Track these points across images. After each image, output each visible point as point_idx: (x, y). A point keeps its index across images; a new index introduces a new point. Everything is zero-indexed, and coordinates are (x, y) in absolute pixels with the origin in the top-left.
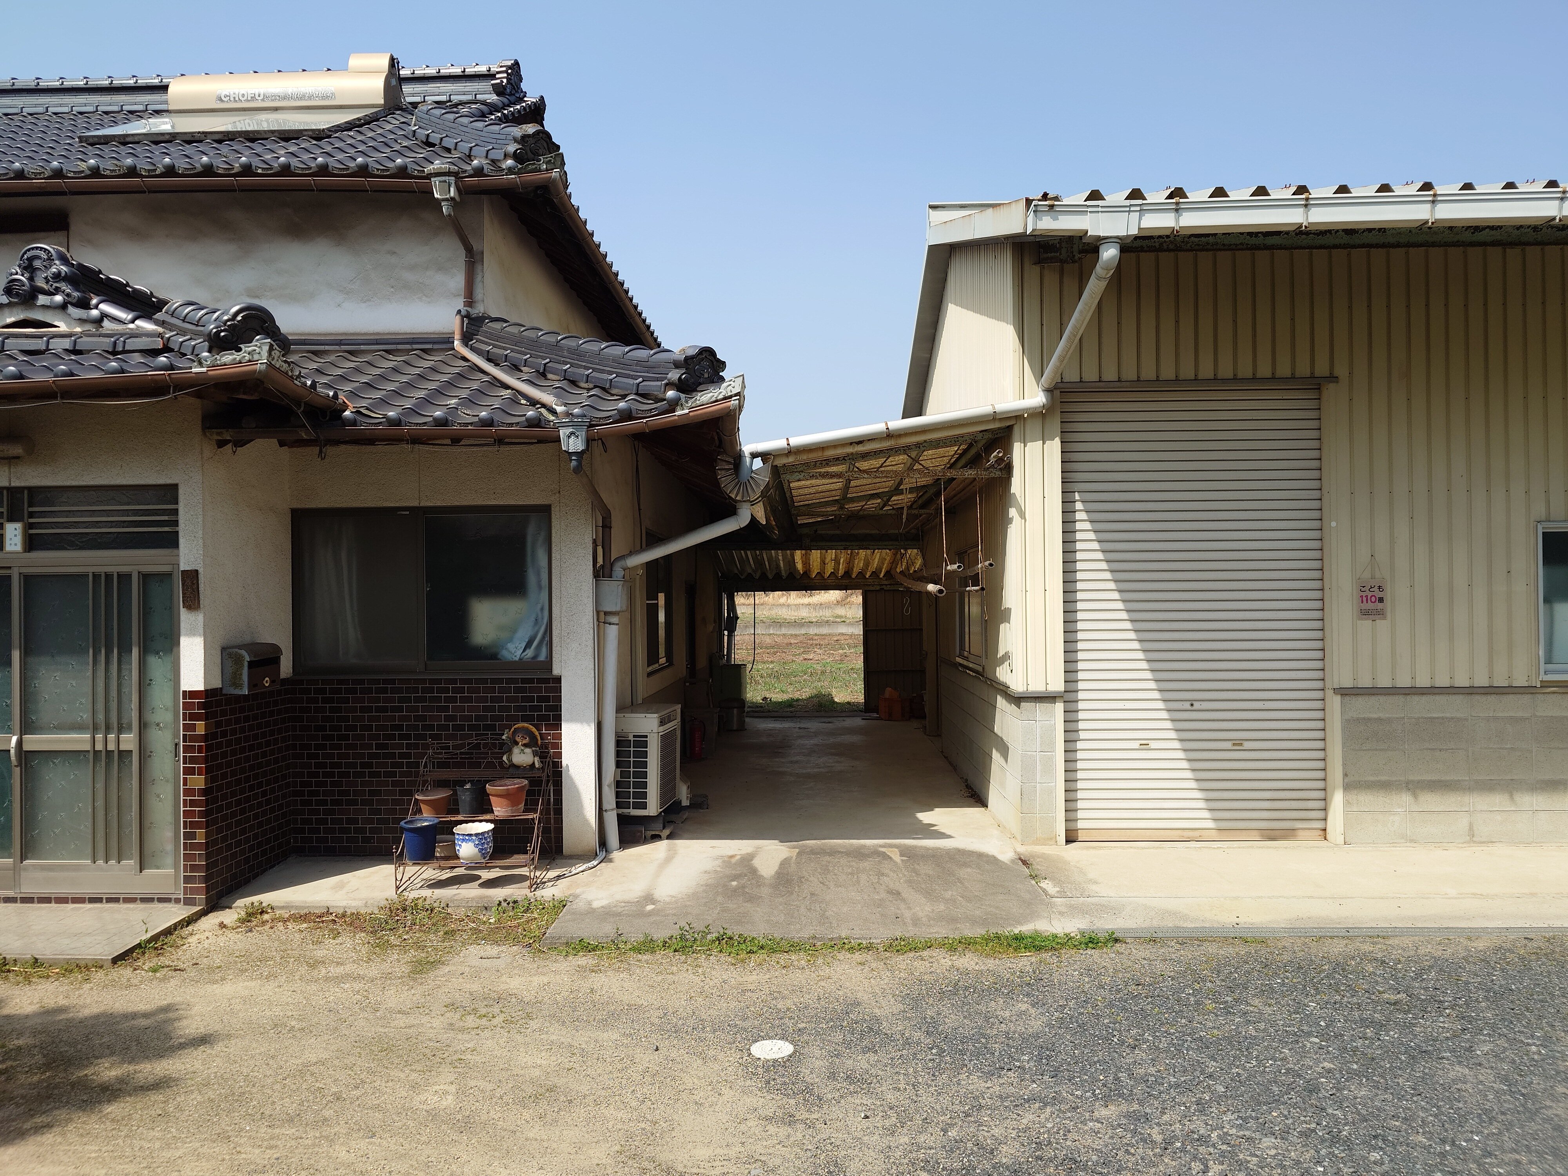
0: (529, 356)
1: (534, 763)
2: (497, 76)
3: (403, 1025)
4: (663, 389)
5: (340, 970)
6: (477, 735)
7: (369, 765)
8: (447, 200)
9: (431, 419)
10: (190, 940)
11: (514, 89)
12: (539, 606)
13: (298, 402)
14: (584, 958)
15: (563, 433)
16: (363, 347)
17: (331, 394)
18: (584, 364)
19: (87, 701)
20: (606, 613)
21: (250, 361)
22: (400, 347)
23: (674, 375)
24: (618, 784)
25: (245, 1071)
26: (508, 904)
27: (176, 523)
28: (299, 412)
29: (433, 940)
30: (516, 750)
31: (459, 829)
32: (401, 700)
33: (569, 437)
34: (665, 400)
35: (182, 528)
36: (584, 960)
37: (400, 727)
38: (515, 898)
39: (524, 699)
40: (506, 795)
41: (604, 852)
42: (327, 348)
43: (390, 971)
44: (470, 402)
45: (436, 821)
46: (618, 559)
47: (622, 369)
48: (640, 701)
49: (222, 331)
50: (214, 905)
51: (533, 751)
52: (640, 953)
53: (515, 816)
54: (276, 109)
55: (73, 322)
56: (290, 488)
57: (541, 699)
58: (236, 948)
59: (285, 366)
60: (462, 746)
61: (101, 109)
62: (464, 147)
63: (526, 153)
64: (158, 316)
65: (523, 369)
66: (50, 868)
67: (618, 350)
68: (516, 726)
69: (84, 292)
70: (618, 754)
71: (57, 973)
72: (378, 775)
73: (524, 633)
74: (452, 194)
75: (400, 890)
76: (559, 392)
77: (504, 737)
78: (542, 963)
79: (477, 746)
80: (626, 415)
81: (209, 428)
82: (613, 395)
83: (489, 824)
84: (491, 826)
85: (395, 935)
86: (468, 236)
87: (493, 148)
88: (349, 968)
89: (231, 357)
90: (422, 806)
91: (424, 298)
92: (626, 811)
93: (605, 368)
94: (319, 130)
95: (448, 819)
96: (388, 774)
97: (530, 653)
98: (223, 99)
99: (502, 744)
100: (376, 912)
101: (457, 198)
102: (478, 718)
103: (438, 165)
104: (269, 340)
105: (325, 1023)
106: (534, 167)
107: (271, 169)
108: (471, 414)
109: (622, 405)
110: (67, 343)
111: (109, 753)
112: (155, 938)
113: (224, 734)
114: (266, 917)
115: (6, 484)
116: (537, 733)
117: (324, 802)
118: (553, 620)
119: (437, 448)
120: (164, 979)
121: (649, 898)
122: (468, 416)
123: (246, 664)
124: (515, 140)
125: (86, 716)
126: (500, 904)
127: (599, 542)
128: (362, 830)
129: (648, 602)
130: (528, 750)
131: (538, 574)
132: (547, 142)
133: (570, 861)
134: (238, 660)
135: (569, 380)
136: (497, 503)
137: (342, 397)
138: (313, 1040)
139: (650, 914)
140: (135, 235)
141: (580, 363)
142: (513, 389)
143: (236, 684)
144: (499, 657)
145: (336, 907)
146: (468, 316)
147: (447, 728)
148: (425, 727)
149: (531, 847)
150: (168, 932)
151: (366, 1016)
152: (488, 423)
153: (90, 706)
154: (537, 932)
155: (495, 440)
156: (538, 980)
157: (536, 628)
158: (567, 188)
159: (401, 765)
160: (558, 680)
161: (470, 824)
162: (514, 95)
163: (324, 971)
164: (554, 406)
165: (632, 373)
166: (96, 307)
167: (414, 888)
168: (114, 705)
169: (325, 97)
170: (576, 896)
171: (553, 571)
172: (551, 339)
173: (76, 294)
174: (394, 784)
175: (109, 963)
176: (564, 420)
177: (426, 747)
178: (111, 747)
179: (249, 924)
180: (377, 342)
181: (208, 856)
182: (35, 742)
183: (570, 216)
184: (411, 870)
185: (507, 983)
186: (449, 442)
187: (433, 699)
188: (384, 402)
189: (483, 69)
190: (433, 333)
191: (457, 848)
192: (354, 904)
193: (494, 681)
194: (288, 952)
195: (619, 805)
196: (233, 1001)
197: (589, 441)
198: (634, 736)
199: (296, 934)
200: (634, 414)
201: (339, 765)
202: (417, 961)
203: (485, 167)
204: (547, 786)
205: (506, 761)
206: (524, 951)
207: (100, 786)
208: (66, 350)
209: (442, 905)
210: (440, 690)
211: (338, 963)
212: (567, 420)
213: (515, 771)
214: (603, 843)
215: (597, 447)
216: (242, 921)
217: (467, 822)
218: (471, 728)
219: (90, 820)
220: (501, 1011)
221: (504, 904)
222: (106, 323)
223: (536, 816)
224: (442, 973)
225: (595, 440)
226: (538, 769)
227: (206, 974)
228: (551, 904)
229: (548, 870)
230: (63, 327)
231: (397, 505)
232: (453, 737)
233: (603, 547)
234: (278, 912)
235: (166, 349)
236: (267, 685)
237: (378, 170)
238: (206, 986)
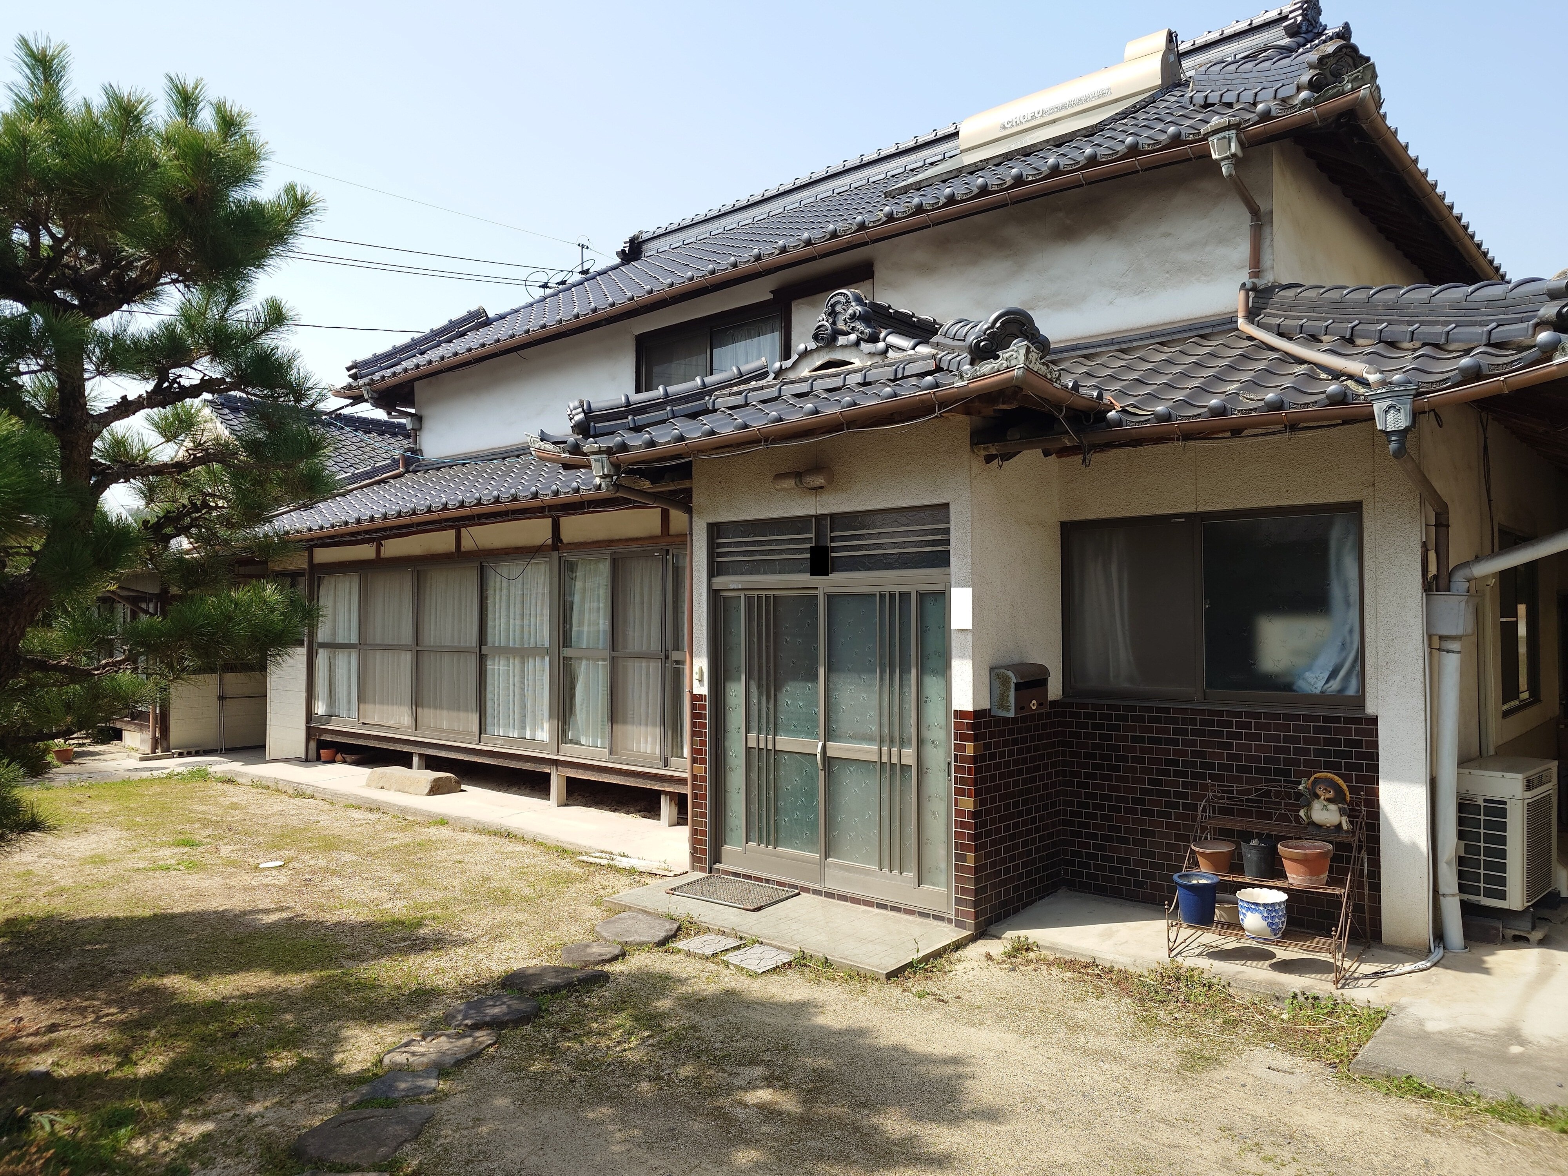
0: (1330, 321)
1: (1340, 824)
2: (1290, 16)
3: (1167, 1142)
4: (1530, 332)
5: (1098, 1043)
6: (1266, 781)
7: (1142, 802)
8: (1227, 158)
9: (1206, 409)
10: (957, 967)
11: (1312, 24)
12: (1347, 628)
13: (1058, 406)
14: (1414, 1105)
15: (1378, 408)
16: (1135, 344)
17: (1095, 394)
18: (1407, 318)
19: (874, 713)
20: (1441, 638)
21: (1008, 368)
22: (1175, 337)
23: (1549, 310)
24: (1461, 861)
25: (989, 1151)
26: (1307, 999)
27: (947, 542)
28: (1060, 417)
29: (1210, 1026)
30: (1317, 805)
31: (1244, 895)
32: (1176, 732)
33: (1386, 412)
34: (1535, 346)
35: (953, 547)
36: (1414, 1109)
37: (1175, 763)
38: (1315, 992)
39: (1327, 742)
40: (1304, 861)
41: (1442, 949)
42: (1099, 350)
43: (1156, 1058)
44: (1255, 384)
45: (1216, 880)
46: (1458, 567)
47: (1465, 315)
48: (1492, 752)
49: (982, 340)
50: (982, 932)
51: (1339, 808)
52: (1503, 1120)
53: (1316, 888)
54: (1054, 121)
55: (865, 357)
56: (1059, 500)
57: (1349, 743)
58: (998, 987)
59: (1044, 368)
60: (1248, 792)
61: (909, 168)
62: (1248, 97)
63: (1325, 78)
64: (934, 339)
65: (1323, 338)
66: (847, 869)
67: (1457, 293)
68: (1317, 775)
69: (875, 328)
70: (1461, 821)
71: (842, 977)
72: (1150, 813)
73: (1327, 660)
74: (1233, 150)
75: (1174, 953)
76: (1372, 358)
77: (1301, 787)
78: (1353, 1098)
79: (1267, 794)
80: (1475, 374)
81: (976, 444)
82: (1451, 352)
83: (1281, 893)
84: (1283, 897)
85: (1165, 1010)
86: (1254, 197)
87: (1283, 85)
88: (1111, 1042)
89: (990, 366)
90: (1200, 859)
91: (1203, 278)
92: (1473, 898)
93: (1438, 319)
94: (1092, 126)
95: (1231, 879)
96: (1161, 814)
97: (1335, 685)
98: (1006, 126)
99: (1299, 795)
100: (1146, 974)
101: (1240, 154)
102: (1268, 760)
103: (1216, 121)
104: (1025, 343)
105: (1077, 1111)
106: (1335, 90)
107: (1040, 173)
108: (1256, 398)
109: (1465, 361)
110: (858, 378)
111: (892, 765)
112: (926, 959)
113: (993, 757)
114: (1031, 955)
115: (813, 512)
116: (1344, 786)
117: (1094, 836)
118: (1366, 645)
119: (1215, 443)
120: (927, 1009)
121: (1513, 1035)
122: (1251, 401)
123: (1013, 686)
124: (1311, 66)
125: (874, 728)
126: (1295, 996)
127: (1432, 545)
128: (1134, 873)
129: (1502, 620)
130: (1333, 807)
131: (1346, 587)
132: (1352, 58)
133: (1392, 954)
134: (1005, 681)
135: (1386, 342)
136: (1291, 503)
137: (1108, 397)
138: (1062, 1131)
139: (1516, 1060)
140: (925, 270)
141: (1401, 318)
142: (1309, 363)
143: (1004, 707)
144: (1295, 688)
145: (1103, 959)
146: (1254, 288)
147: (1229, 768)
148: (1204, 765)
149: (1336, 932)
150: (938, 954)
151: (1124, 1114)
152: (1278, 406)
153: (877, 719)
154: (1345, 1049)
155: (1286, 426)
156: (1345, 1124)
157: (1344, 654)
158: (1380, 107)
159: (1176, 806)
160: (1374, 720)
161: (1257, 890)
162: (1311, 31)
163: (1083, 1039)
164: (1365, 375)
165: (1479, 318)
166: (884, 340)
167: (1191, 953)
168: (896, 720)
169: (1102, 94)
170: (1402, 1008)
171: (1366, 583)
172: (1362, 295)
173: (868, 331)
174: (1169, 826)
175: (883, 979)
176: (1379, 391)
177: (1205, 788)
178: (895, 760)
179: (1013, 960)
180: (1151, 336)
181: (977, 881)
182: (836, 749)
183: (1386, 143)
184: (1186, 932)
185: (1302, 1116)
186: (1228, 434)
187: (1213, 734)
188: (1154, 397)
189: (1273, 14)
190: (1214, 316)
191: (1241, 917)
192: (1122, 959)
193: (1287, 717)
194: (1048, 1005)
195: (1462, 889)
196: (987, 1054)
197: (1416, 415)
198: (1486, 801)
199: (1058, 984)
200: (1485, 371)
201: (1109, 798)
202: (1189, 1053)
203: (1273, 109)
204: (1359, 853)
205: (1304, 817)
206: (1328, 1071)
207: (885, 796)
208: (859, 384)
209: (1222, 983)
210: (1221, 724)
211: (1099, 1033)
212: (1384, 391)
213: (1316, 830)
214: (1439, 936)
215: (1428, 423)
216: (1010, 955)
217: (1253, 886)
218: (1259, 770)
219: (878, 828)
220: (1294, 1159)
221: (1301, 998)
222: (891, 354)
223: (1342, 892)
224: (1218, 1078)
225: (1425, 412)
226: (1346, 831)
227: (966, 1013)
228: (1365, 1012)
229: (1361, 962)
230: (857, 363)
231: (1171, 512)
232: (1238, 780)
233: (1437, 552)
234: (1044, 952)
235: (939, 369)
236: (1034, 708)
237: (1149, 145)
238: (964, 1027)
